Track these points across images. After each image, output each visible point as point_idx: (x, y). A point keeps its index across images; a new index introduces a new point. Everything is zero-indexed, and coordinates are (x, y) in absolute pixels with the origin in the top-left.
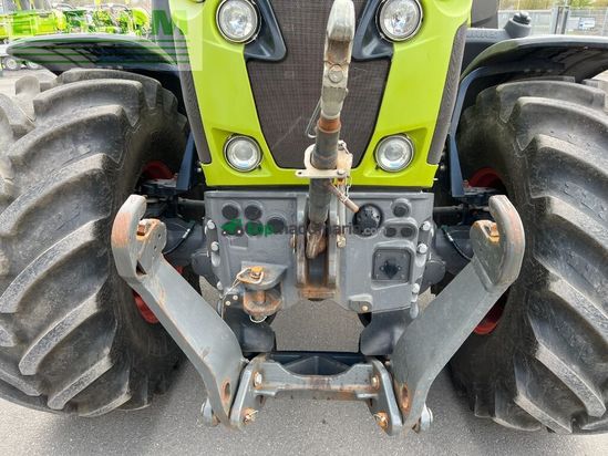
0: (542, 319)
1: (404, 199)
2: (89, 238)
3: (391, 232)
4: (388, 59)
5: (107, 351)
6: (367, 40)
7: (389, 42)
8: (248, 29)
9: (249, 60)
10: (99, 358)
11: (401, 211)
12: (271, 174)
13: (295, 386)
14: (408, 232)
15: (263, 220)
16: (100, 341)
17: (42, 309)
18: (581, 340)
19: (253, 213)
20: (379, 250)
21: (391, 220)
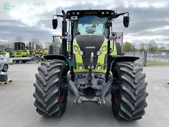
0: (122, 94)
1: (101, 74)
2: (58, 80)
3: (99, 78)
4: (98, 57)
5: (58, 99)
6: (95, 55)
7: (98, 56)
8: (82, 54)
9: (82, 57)
10: (56, 100)
11: (101, 76)
12: (84, 70)
13: (87, 100)
14: (101, 78)
15: (83, 76)
16: (57, 97)
17: (50, 91)
18: (128, 96)
19: (82, 75)
20: (98, 81)
21: (99, 77)
